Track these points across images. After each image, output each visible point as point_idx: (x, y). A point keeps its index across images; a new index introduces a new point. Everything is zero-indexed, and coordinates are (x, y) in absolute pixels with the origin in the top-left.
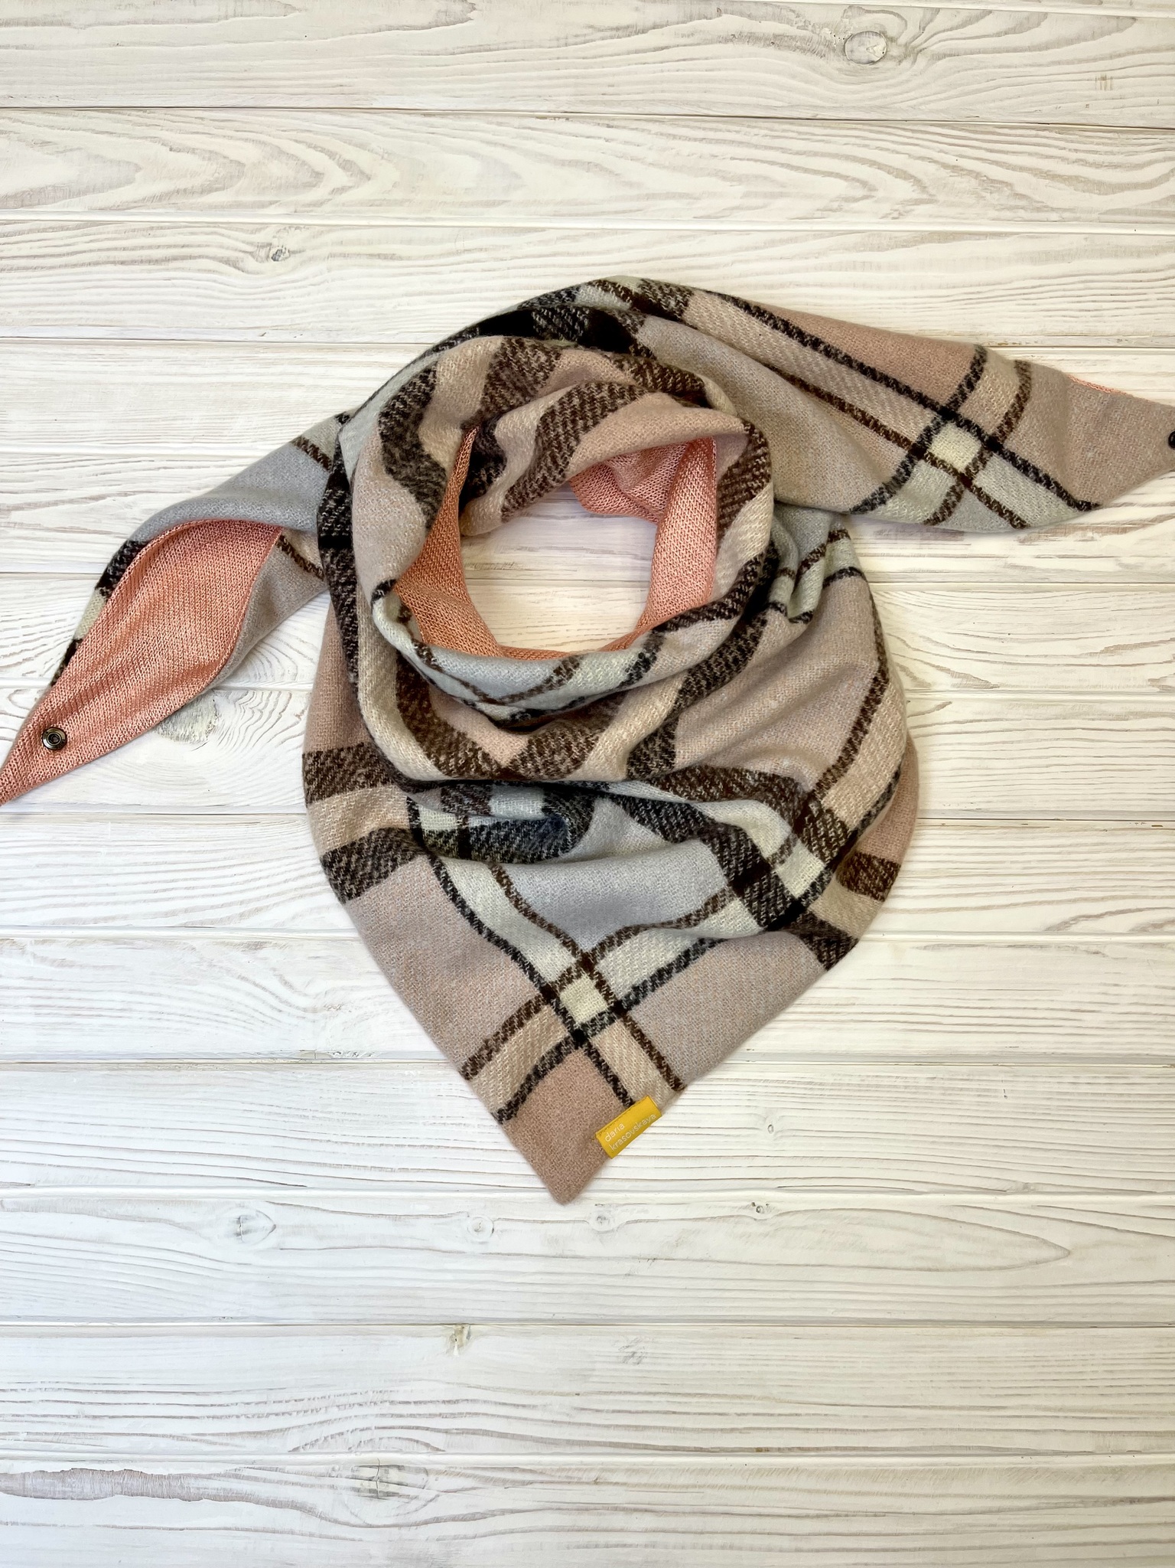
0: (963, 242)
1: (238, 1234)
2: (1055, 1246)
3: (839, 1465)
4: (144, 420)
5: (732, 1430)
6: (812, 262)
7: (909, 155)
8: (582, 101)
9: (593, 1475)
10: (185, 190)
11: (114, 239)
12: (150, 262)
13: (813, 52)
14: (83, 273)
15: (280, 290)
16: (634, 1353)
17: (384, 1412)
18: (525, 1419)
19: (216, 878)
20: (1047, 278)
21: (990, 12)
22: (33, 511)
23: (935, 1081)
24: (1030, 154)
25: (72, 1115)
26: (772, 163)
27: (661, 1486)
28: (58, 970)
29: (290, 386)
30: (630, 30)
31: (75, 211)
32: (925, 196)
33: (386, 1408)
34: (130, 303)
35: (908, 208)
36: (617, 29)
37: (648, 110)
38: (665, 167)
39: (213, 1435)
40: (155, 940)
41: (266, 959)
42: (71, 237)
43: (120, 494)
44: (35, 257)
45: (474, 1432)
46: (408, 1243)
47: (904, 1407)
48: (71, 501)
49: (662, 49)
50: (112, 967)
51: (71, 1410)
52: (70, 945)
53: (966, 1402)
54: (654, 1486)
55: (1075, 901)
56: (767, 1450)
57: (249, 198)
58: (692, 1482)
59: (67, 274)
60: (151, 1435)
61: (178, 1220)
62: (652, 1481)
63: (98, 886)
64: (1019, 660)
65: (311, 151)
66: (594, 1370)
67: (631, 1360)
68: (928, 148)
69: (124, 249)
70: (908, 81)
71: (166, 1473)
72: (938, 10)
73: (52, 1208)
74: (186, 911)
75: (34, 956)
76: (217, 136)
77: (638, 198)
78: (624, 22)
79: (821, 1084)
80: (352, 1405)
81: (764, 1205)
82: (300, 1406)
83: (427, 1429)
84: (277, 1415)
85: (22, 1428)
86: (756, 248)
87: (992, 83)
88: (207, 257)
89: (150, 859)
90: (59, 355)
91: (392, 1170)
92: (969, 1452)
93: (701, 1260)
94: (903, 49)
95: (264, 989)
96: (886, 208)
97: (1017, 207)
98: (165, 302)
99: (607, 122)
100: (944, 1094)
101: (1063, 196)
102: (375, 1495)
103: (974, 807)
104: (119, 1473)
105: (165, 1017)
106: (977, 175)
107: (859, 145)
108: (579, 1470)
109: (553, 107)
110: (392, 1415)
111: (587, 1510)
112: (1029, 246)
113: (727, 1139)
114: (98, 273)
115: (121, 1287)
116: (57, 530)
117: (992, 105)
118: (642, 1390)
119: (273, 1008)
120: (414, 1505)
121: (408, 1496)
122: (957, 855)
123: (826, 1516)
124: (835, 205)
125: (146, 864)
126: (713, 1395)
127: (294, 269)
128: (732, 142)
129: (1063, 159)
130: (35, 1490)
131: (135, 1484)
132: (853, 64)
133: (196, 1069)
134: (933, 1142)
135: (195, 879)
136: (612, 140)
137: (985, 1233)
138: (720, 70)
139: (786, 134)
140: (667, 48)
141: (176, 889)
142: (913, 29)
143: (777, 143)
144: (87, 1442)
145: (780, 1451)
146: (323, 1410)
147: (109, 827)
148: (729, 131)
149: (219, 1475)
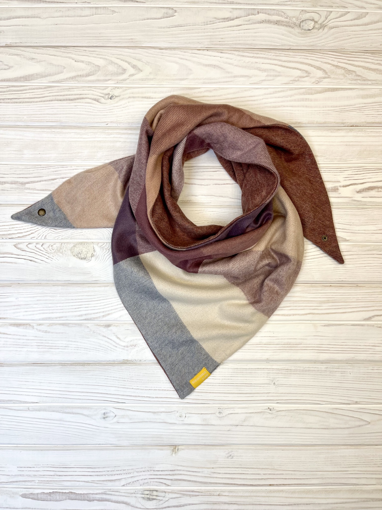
0: (339, 92)
1: (104, 418)
2: (365, 421)
3: (296, 489)
4: (68, 154)
5: (262, 479)
6: (289, 99)
7: (322, 62)
8: (212, 44)
9: (218, 493)
10: (80, 75)
11: (57, 92)
12: (69, 100)
13: (290, 26)
14: (47, 104)
15: (112, 109)
16: (231, 455)
17: (152, 474)
18: (196, 476)
19: (95, 304)
20: (367, 104)
21: (349, 12)
22: (33, 184)
23: (328, 369)
24: (362, 61)
25: (50, 380)
26: (276, 65)
27: (239, 496)
28: (45, 334)
29: (117, 141)
30: (228, 19)
31: (44, 82)
32: (327, 76)
33: (152, 473)
34: (63, 114)
35: (321, 80)
36: (224, 19)
37: (234, 46)
38: (240, 66)
39: (97, 481)
40: (76, 324)
41: (111, 330)
42: (43, 91)
43: (61, 178)
44: (31, 98)
45: (180, 480)
46: (158, 421)
47: (316, 471)
48: (45, 181)
49: (239, 26)
50: (62, 333)
51: (52, 473)
52: (48, 326)
53: (336, 469)
54: (237, 496)
55: (373, 310)
56: (273, 485)
57: (102, 78)
58: (249, 495)
59: (42, 104)
60: (78, 481)
61: (85, 413)
62: (236, 495)
63: (57, 307)
64: (356, 232)
65: (122, 62)
66: (218, 460)
67: (230, 457)
68: (328, 59)
69: (61, 96)
70: (321, 36)
71: (82, 493)
72: (331, 12)
73: (45, 410)
74: (85, 315)
75: (37, 329)
76: (91, 57)
77: (231, 77)
78: (226, 17)
79: (290, 370)
80: (141, 472)
81: (272, 408)
82: (125, 472)
83: (165, 479)
84: (117, 475)
85: (37, 479)
86: (270, 94)
87: (349, 37)
88: (88, 98)
89: (73, 298)
90: (40, 132)
91: (153, 398)
92: (336, 485)
93: (252, 426)
94: (319, 26)
95: (111, 340)
96: (313, 80)
97: (357, 80)
98: (75, 114)
99: (221, 51)
100: (330, 373)
101: (372, 76)
102: (149, 499)
103: (341, 280)
104: (68, 493)
105: (80, 349)
106: (344, 69)
107: (305, 59)
108: (214, 491)
109: (203, 46)
110: (154, 475)
111: (216, 504)
112: (361, 93)
113: (260, 387)
114: (52, 104)
115: (67, 434)
116: (41, 190)
117: (349, 44)
118: (234, 467)
119: (114, 346)
120: (161, 502)
121: (159, 500)
122: (335, 295)
123: (291, 505)
124: (297, 79)
125: (72, 299)
126: (256, 468)
127: (117, 102)
128: (262, 58)
129: (372, 63)
130: (41, 498)
131: (73, 496)
132: (303, 31)
133: (89, 366)
134: (327, 388)
135: (88, 304)
136: (222, 57)
137: (343, 417)
138: (258, 33)
139: (280, 55)
140: (241, 25)
141: (82, 308)
142: (323, 18)
143: (278, 58)
144: (57, 483)
145: (277, 485)
146: (132, 473)
147: (60, 287)
148: (261, 54)
149: (99, 493)
